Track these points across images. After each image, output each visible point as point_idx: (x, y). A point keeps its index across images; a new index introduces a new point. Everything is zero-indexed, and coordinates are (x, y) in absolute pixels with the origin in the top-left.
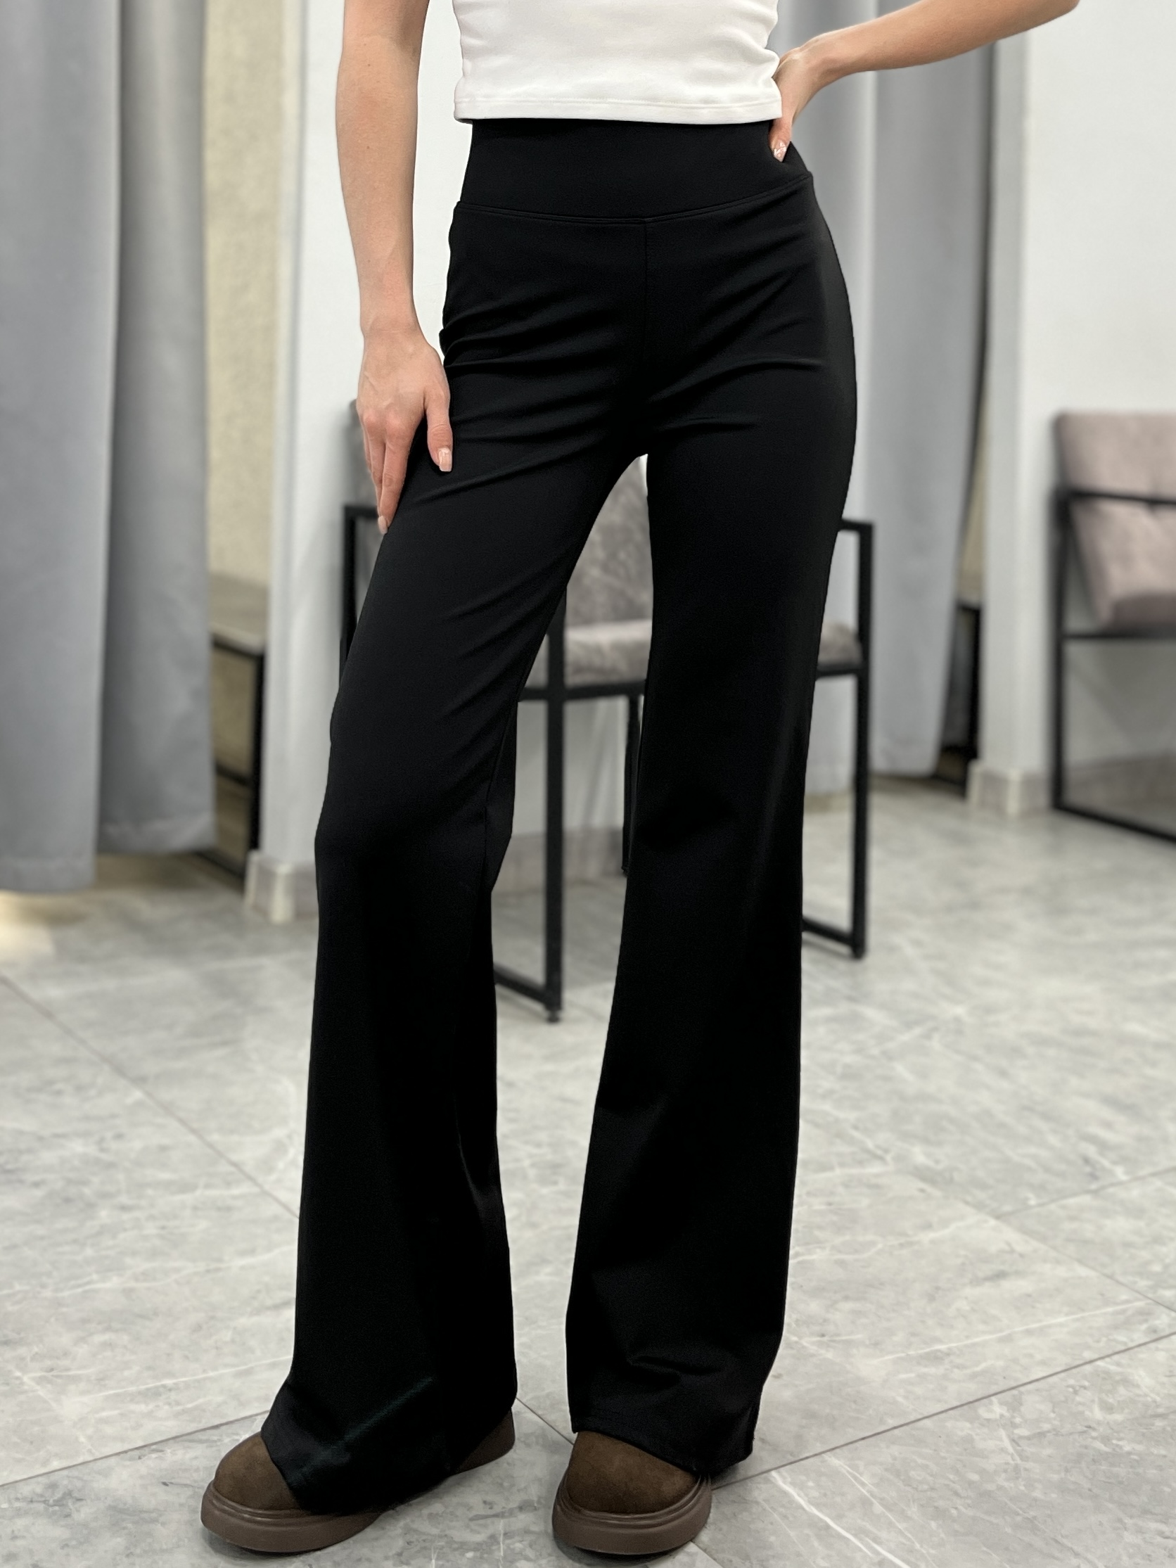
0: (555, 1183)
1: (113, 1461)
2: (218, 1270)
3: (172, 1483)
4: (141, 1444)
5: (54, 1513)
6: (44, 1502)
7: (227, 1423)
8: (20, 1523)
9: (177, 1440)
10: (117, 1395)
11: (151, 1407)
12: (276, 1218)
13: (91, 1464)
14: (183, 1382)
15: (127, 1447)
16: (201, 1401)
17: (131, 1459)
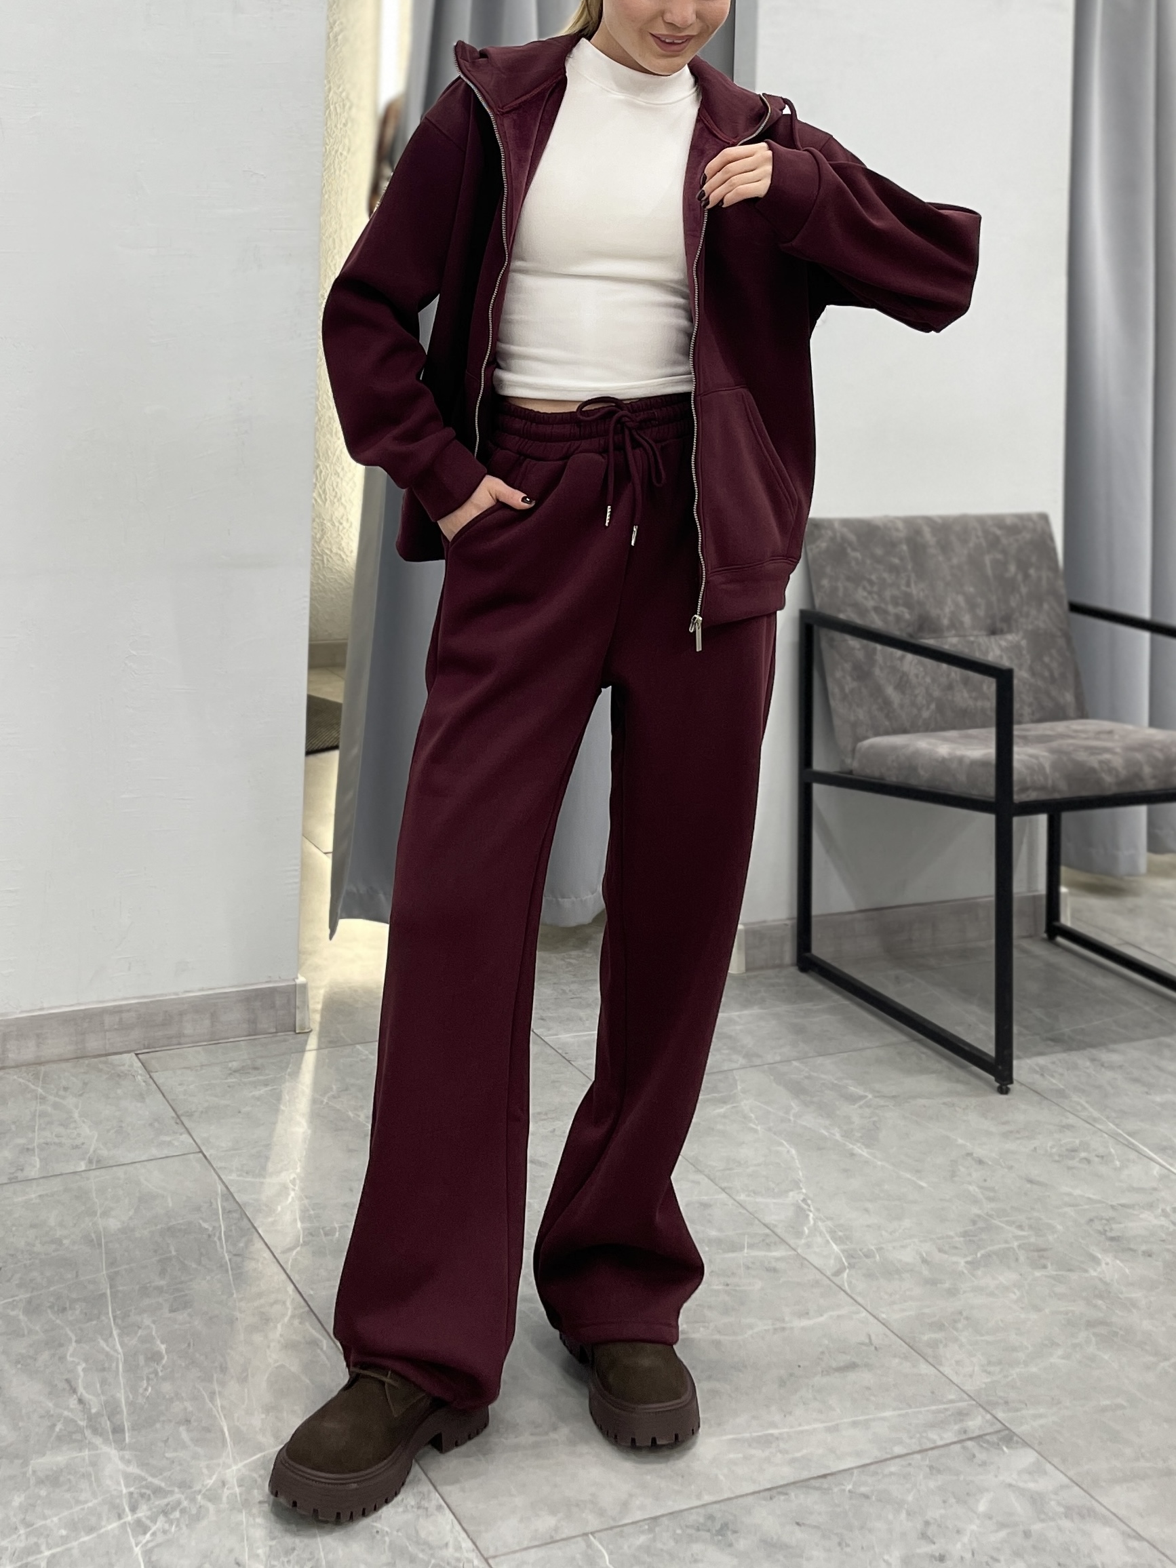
0: (1045, 1267)
1: (750, 1499)
2: (783, 1329)
3: (803, 1524)
4: (769, 1486)
5: (719, 1541)
6: (709, 1531)
7: (832, 1474)
8: (697, 1548)
9: (798, 1485)
10: (737, 1440)
11: (767, 1453)
12: (817, 1283)
13: (735, 1501)
14: (788, 1433)
15: (757, 1489)
16: (804, 1451)
17: (765, 1499)
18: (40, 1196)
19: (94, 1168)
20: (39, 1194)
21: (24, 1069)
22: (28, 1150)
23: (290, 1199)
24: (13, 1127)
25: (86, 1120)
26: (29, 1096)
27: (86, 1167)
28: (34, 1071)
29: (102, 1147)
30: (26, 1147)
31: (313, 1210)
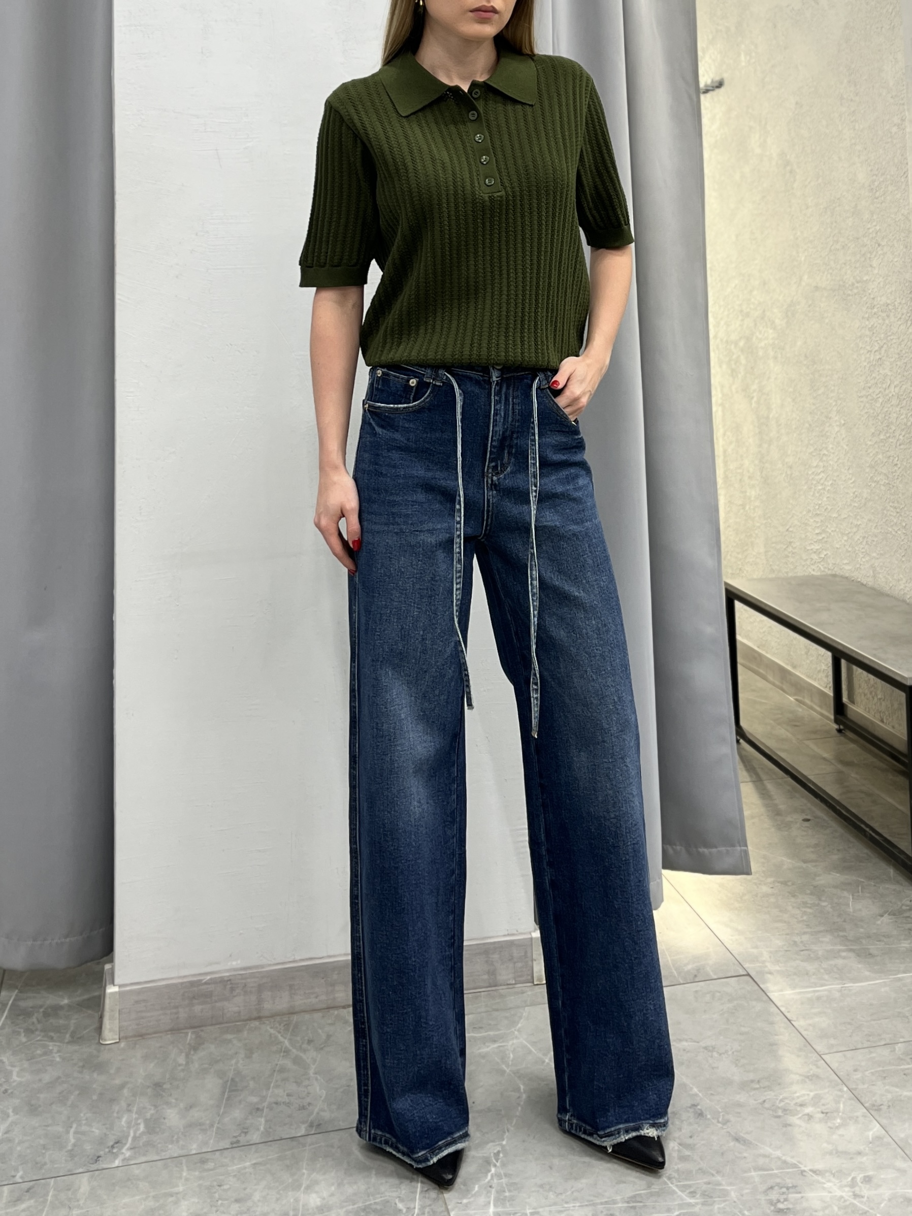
18: (255, 1164)
19: (313, 1132)
20: (254, 1162)
21: (278, 1018)
22: (257, 1110)
23: (489, 1177)
24: (252, 1084)
25: (319, 1078)
26: (274, 1048)
27: (306, 1130)
28: (286, 1021)
29: (326, 1108)
30: (257, 1106)
31: (510, 1191)
